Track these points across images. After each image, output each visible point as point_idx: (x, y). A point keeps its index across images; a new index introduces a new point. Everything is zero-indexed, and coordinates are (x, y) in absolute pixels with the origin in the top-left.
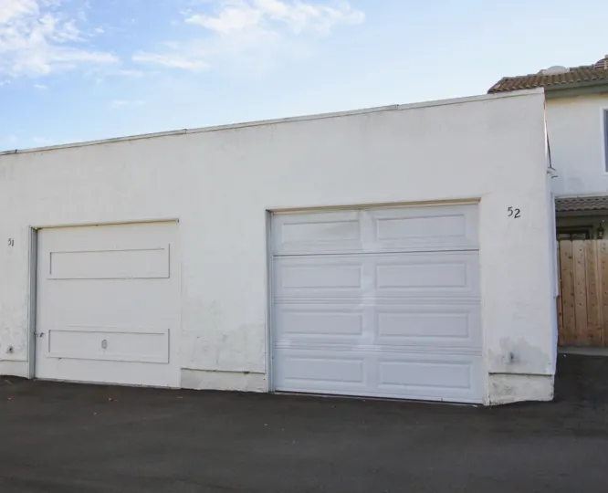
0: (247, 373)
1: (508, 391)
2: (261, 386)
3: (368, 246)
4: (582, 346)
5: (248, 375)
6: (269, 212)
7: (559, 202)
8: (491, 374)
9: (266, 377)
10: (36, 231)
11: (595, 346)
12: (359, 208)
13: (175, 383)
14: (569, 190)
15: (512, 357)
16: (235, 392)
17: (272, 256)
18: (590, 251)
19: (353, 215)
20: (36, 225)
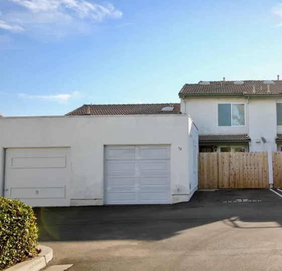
0: (95, 199)
1: (177, 199)
2: (101, 203)
3: (138, 158)
4: (206, 189)
5: (97, 200)
6: (105, 146)
7: (200, 137)
8: (173, 195)
9: (103, 200)
10: (5, 149)
11: (209, 188)
12: (135, 145)
13: (68, 205)
14: (206, 133)
15: (178, 190)
16: (91, 206)
17: (105, 160)
18: (209, 156)
19: (133, 147)
20: (5, 147)
